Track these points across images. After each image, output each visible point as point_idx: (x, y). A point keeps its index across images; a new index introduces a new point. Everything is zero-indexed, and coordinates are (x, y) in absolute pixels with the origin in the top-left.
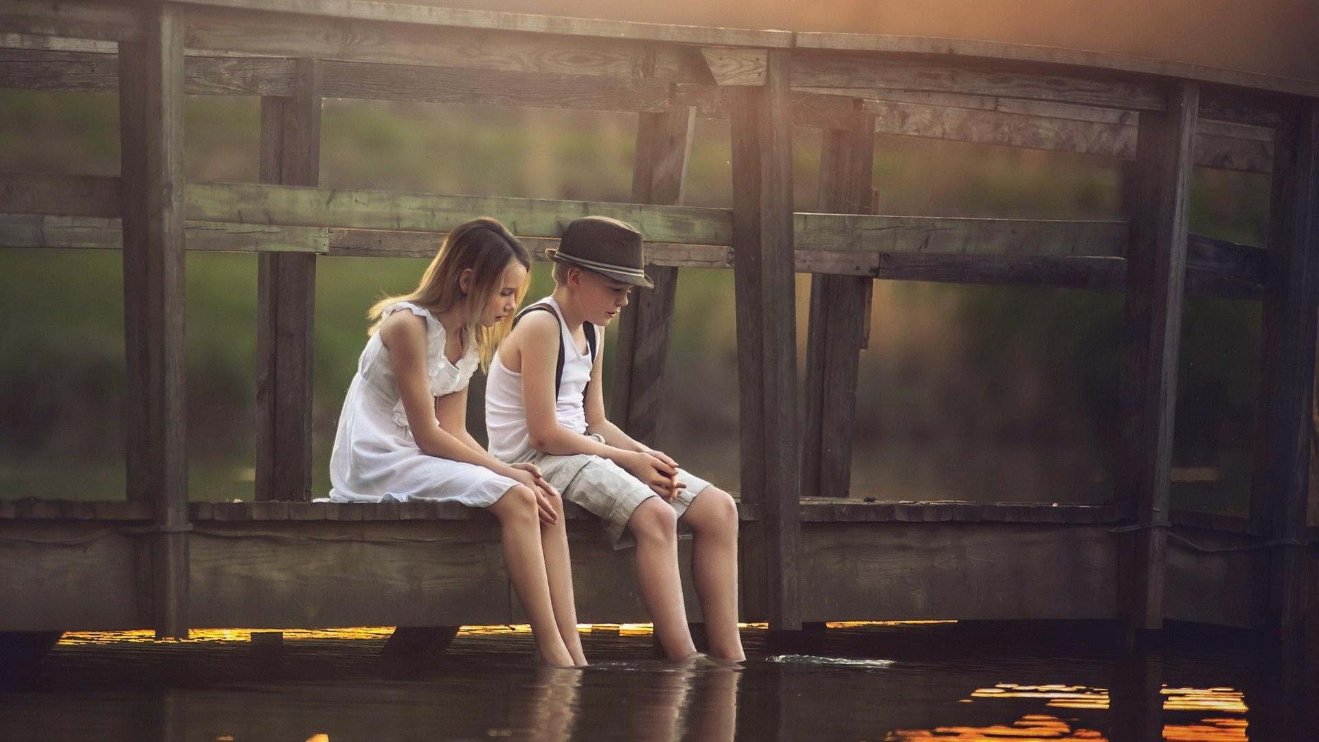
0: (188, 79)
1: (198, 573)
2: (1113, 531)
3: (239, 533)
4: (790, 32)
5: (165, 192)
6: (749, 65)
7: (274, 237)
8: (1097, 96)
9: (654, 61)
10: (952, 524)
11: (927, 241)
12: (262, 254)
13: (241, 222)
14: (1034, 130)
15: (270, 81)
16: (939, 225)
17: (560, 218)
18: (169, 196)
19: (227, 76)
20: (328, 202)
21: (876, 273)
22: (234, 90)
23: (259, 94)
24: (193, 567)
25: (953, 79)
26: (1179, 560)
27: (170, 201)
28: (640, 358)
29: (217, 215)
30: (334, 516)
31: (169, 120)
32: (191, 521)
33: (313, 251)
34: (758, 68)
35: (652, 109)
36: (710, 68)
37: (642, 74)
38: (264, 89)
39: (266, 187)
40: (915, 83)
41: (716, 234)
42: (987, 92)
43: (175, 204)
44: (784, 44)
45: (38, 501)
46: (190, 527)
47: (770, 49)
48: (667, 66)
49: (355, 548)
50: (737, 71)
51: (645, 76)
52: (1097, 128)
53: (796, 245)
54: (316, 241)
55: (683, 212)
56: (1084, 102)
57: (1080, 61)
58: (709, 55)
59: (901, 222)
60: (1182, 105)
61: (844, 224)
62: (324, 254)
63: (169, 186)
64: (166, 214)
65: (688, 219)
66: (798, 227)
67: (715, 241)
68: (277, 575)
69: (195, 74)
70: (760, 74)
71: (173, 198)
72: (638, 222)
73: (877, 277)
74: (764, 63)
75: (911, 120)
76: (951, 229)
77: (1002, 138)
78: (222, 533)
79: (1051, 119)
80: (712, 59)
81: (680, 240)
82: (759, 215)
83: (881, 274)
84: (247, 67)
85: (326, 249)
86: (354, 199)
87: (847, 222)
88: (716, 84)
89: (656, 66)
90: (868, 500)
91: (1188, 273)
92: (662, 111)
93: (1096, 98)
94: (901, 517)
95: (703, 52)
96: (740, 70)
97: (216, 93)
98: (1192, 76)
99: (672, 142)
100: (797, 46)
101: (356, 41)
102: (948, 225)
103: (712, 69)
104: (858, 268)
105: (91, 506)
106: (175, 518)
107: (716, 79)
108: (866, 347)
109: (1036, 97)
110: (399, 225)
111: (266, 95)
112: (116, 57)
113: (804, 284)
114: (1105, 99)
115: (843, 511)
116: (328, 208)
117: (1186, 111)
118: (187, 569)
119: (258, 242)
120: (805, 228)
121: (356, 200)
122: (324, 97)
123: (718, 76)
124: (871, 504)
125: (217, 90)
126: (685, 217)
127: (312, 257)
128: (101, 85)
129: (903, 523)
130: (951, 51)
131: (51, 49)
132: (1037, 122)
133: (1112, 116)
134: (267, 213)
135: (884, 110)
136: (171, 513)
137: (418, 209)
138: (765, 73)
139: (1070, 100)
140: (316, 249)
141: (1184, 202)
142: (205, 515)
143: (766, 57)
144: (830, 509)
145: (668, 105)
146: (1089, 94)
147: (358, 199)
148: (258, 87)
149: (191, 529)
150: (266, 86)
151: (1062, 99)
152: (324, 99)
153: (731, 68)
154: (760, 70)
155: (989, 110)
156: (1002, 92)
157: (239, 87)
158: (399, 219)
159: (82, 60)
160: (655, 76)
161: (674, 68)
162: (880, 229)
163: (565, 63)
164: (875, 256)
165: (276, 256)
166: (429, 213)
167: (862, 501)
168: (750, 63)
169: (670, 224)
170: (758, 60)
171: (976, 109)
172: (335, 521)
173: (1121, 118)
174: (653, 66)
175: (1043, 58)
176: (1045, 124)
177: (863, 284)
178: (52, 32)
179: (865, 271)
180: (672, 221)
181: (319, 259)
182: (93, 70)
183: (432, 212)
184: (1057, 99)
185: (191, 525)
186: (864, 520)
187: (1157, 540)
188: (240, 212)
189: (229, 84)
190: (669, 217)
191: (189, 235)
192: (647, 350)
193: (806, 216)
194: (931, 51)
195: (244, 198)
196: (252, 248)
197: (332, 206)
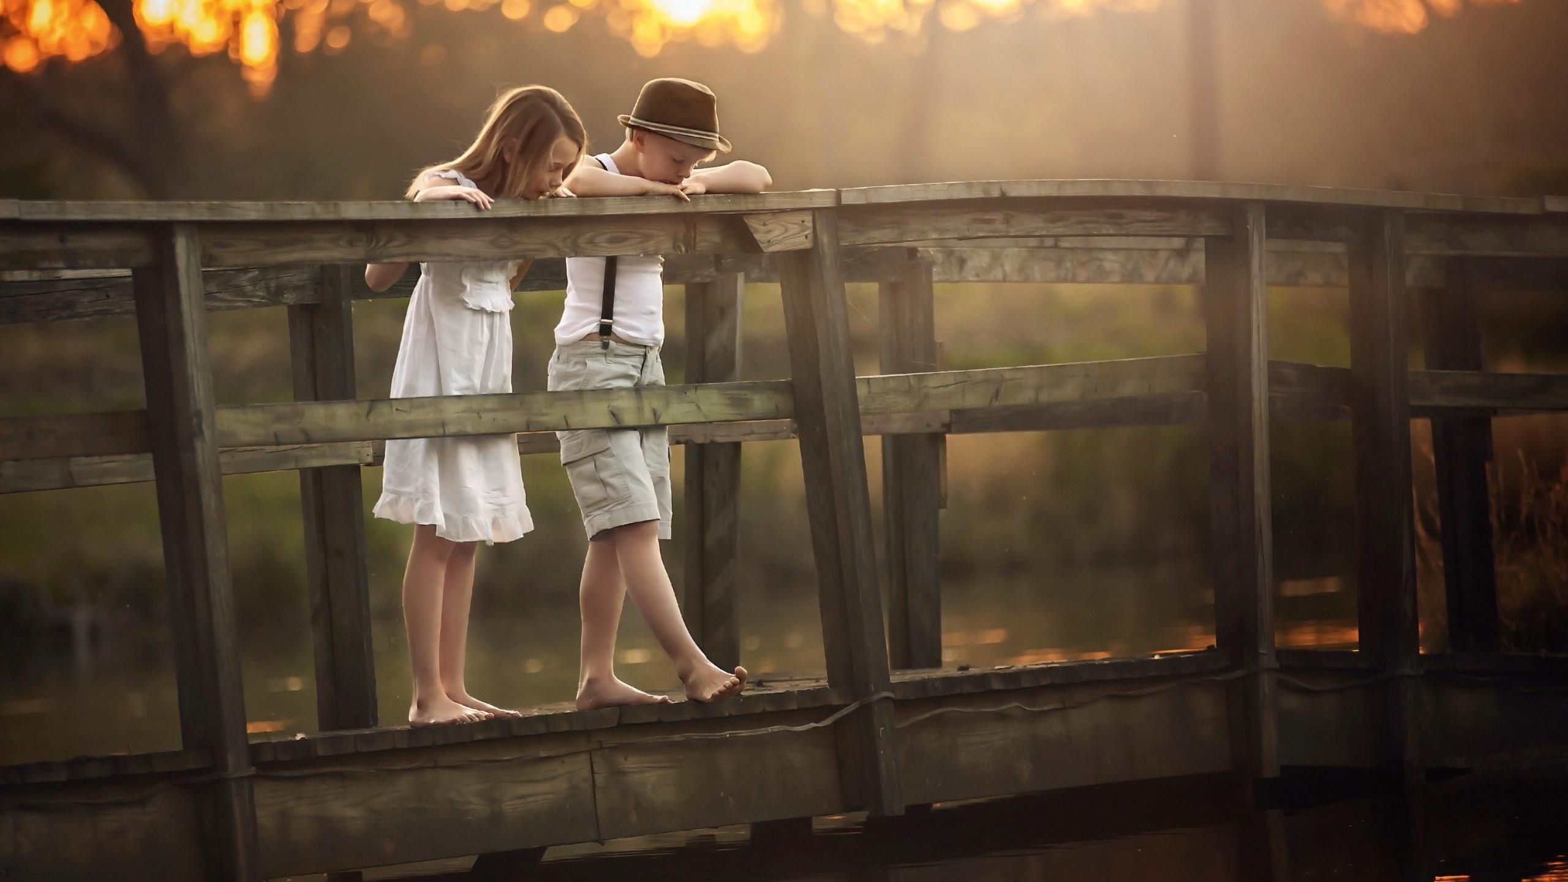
0: (209, 296)
1: (265, 818)
2: (1218, 678)
3: (306, 772)
4: (834, 190)
5: (195, 420)
6: (794, 229)
7: (314, 452)
8: (1159, 226)
9: (695, 234)
10: (1053, 687)
11: (997, 394)
12: (303, 471)
13: (278, 444)
14: (1098, 263)
15: (296, 288)
16: (1008, 375)
17: (613, 406)
18: (200, 425)
19: (250, 288)
20: (368, 414)
21: (948, 428)
22: (258, 302)
23: (285, 304)
24: (259, 813)
25: (1008, 222)
26: (1292, 702)
27: (201, 431)
28: (710, 540)
29: (252, 439)
30: (402, 744)
31: (193, 345)
32: (254, 765)
33: (356, 462)
34: (803, 231)
35: (698, 279)
36: (755, 235)
37: (683, 249)
38: (290, 298)
39: (301, 405)
40: (968, 230)
41: (777, 407)
42: (1044, 233)
43: (207, 432)
44: (829, 202)
45: (89, 759)
46: (253, 771)
47: (814, 210)
48: (709, 238)
49: (429, 775)
50: (781, 237)
51: (687, 251)
52: (1163, 255)
53: (861, 411)
54: (359, 452)
55: (741, 387)
56: (1148, 233)
57: (1138, 191)
58: (752, 223)
59: (969, 377)
60: (1248, 227)
61: (910, 384)
62: (369, 465)
63: (199, 414)
64: (198, 445)
65: (746, 395)
66: (862, 391)
67: (776, 416)
68: (350, 812)
69: (215, 289)
70: (806, 237)
71: (204, 427)
72: (693, 402)
73: (950, 432)
74: (809, 224)
75: (970, 264)
76: (1020, 379)
77: (1066, 275)
78: (287, 773)
79: (1115, 250)
80: (756, 226)
81: (740, 417)
82: (820, 384)
83: (953, 429)
84: (268, 277)
85: (370, 459)
86: (394, 409)
87: (912, 382)
88: (761, 251)
89: (698, 239)
90: (962, 668)
91: (1271, 401)
92: (708, 280)
93: (1158, 229)
94: (997, 685)
95: (746, 221)
96: (785, 235)
97: (239, 307)
98: (1255, 196)
99: (722, 311)
100: (842, 203)
101: (382, 243)
102: (1019, 375)
103: (757, 236)
104: (928, 425)
105: (148, 759)
106: (236, 765)
107: (761, 245)
108: (945, 506)
109: (1095, 233)
110: (444, 431)
111: (292, 304)
112: (130, 279)
113: (873, 446)
114: (1166, 228)
115: (937, 685)
116: (369, 420)
117: (1253, 234)
118: (254, 817)
119: (297, 459)
120: (869, 392)
121: (397, 410)
122: (353, 300)
123: (763, 243)
124: (965, 672)
125: (240, 304)
126: (743, 392)
127: (356, 469)
128: (118, 311)
129: (998, 691)
130: (1003, 194)
131: (62, 278)
132: (1100, 255)
133: (1178, 243)
134: (305, 432)
135: (940, 258)
136: (231, 759)
137: (463, 411)
138: (812, 235)
139: (1132, 233)
140: (360, 460)
141: (1261, 327)
142: (267, 756)
143: (811, 218)
144: (923, 683)
145: (714, 274)
146: (1151, 224)
147: (399, 408)
148: (283, 297)
149: (253, 773)
150: (292, 295)
151: (1123, 232)
152: (353, 302)
153: (776, 233)
154: (806, 233)
155: (1050, 247)
156: (1061, 231)
157: (263, 298)
158: (443, 424)
159: (97, 286)
160: (697, 249)
161: (717, 238)
162: (948, 386)
163: (604, 245)
164: (947, 413)
165: (318, 472)
166: (475, 415)
167: (956, 670)
168: (796, 226)
169: (728, 402)
170: (803, 221)
171: (1036, 247)
172: (404, 749)
173: (1187, 243)
174: (695, 238)
175: (1099, 192)
176: (1110, 256)
177: (937, 440)
178: (60, 265)
179: (936, 427)
180: (730, 399)
181: (363, 469)
182: (108, 297)
183: (478, 413)
184: (1119, 232)
185: (254, 768)
186: (959, 692)
187: (1266, 683)
188: (276, 435)
189: (252, 296)
190: (727, 394)
191: (224, 459)
192: (715, 533)
193: (868, 379)
194: (982, 196)
195: (279, 419)
196: (292, 465)
197: (372, 418)
